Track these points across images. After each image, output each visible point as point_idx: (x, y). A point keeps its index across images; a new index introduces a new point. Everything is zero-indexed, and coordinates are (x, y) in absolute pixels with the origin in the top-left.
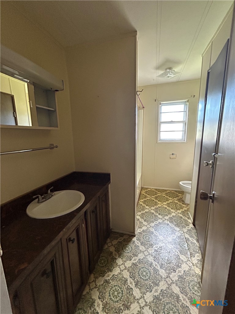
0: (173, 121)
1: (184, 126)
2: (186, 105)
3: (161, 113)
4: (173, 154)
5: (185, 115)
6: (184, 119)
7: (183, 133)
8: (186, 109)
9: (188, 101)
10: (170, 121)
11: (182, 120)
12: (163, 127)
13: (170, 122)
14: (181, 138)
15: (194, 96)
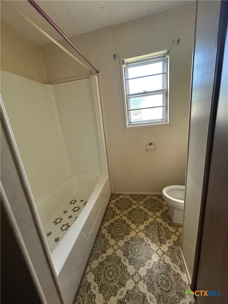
0: (148, 91)
1: (165, 98)
2: (165, 61)
3: (127, 79)
4: (150, 144)
5: (165, 80)
6: (163, 87)
7: (163, 110)
8: (165, 68)
9: (168, 53)
10: (142, 91)
11: (160, 88)
12: (133, 103)
13: (143, 93)
14: (161, 118)
15: (179, 41)
